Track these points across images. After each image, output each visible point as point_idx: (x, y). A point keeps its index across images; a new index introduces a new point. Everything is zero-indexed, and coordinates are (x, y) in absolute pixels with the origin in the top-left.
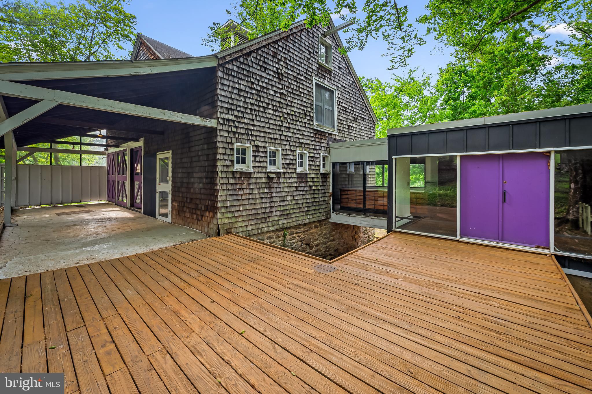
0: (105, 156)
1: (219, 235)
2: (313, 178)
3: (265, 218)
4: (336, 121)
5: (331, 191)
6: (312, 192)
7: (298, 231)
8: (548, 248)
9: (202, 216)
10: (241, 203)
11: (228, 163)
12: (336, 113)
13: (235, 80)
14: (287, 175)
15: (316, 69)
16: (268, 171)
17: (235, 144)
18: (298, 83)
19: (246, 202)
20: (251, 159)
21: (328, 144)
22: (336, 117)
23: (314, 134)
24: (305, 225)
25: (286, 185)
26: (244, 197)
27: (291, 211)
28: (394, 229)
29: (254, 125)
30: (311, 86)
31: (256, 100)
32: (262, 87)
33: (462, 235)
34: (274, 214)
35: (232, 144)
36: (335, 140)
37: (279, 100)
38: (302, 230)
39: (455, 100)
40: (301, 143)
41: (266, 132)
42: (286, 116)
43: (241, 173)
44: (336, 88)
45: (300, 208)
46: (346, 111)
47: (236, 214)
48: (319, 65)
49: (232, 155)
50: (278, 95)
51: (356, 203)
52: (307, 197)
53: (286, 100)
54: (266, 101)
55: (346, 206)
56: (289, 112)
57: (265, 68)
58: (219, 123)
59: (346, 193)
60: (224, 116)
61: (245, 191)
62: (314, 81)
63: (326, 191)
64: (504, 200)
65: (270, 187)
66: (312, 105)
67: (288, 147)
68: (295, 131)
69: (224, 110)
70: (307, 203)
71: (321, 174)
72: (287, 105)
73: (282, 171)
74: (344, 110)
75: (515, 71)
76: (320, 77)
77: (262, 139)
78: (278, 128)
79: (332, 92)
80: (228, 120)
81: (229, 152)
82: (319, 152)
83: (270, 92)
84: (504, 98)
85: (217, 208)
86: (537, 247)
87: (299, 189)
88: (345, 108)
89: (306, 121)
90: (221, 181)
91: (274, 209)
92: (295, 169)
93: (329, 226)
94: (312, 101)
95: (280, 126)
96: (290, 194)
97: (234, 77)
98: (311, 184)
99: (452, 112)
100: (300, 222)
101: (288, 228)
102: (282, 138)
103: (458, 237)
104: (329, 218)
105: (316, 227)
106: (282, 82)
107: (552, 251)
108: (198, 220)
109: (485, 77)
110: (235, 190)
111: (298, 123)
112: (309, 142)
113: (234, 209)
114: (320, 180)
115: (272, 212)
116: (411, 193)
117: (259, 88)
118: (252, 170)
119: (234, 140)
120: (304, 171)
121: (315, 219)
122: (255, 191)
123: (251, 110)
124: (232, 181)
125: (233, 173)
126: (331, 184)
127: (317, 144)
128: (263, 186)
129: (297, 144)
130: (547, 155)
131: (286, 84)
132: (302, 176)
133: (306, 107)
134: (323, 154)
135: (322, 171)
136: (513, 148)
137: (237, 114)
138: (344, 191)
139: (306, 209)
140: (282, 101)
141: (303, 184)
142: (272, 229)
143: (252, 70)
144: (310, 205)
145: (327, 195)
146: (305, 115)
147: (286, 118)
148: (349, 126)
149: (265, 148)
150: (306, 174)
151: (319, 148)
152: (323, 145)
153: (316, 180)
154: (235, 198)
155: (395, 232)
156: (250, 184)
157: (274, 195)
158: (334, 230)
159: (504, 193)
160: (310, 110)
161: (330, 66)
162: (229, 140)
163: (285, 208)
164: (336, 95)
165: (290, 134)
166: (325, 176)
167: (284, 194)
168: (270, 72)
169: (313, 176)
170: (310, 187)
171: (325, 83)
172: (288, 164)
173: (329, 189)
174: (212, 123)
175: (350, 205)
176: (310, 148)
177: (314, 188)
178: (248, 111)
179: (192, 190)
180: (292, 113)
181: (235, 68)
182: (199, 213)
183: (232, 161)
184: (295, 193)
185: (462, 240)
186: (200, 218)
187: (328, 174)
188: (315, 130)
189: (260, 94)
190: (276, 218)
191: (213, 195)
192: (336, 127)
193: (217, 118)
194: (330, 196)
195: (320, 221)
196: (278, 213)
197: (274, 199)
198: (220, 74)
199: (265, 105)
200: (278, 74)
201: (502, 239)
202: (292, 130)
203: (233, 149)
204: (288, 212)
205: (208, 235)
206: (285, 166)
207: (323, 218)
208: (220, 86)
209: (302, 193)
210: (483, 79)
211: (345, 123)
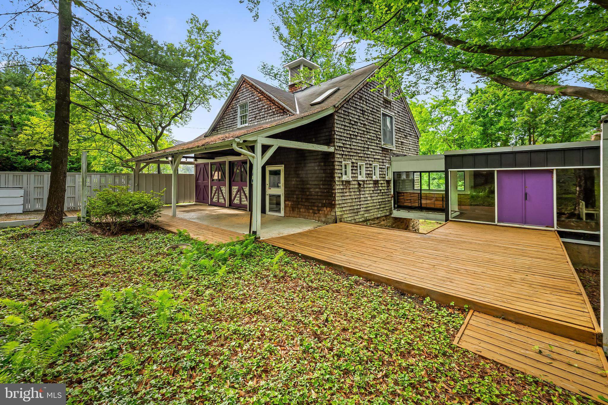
0: (193, 166)
1: (336, 222)
2: (382, 184)
3: (357, 212)
4: (394, 139)
5: (392, 193)
6: (381, 194)
7: (374, 222)
8: (553, 227)
9: (319, 210)
10: (346, 201)
11: (340, 175)
12: (394, 133)
13: (342, 120)
14: (368, 182)
15: (382, 102)
16: (359, 179)
17: (343, 162)
18: (372, 115)
19: (348, 201)
20: (351, 172)
21: (390, 158)
22: (394, 136)
23: (382, 151)
24: (378, 218)
25: (368, 189)
26: (347, 198)
27: (371, 208)
28: (450, 219)
29: (351, 149)
30: (379, 116)
31: (352, 131)
32: (355, 122)
33: (498, 221)
34: (362, 209)
35: (341, 162)
36: (394, 154)
37: (363, 129)
38: (376, 222)
39: (484, 117)
40: (375, 158)
41: (357, 153)
42: (367, 139)
43: (346, 181)
44: (394, 114)
45: (375, 206)
46: (400, 131)
47: (344, 209)
48: (384, 99)
49: (342, 170)
50: (362, 126)
51: (411, 202)
52: (379, 197)
53: (366, 128)
54: (357, 131)
55: (402, 205)
56: (368, 137)
57: (356, 108)
58: (335, 149)
59: (403, 194)
60: (338, 144)
61: (348, 194)
62: (382, 111)
63: (389, 193)
64: (526, 199)
65: (360, 191)
66: (380, 129)
67: (368, 162)
68: (372, 150)
69: (338, 141)
70: (379, 202)
71: (386, 181)
72: (367, 132)
73: (366, 179)
74: (399, 130)
75: (534, 98)
76: (385, 108)
77: (355, 158)
78: (363, 149)
79: (391, 118)
80: (340, 147)
81: (340, 168)
82: (385, 164)
83: (359, 124)
84: (526, 118)
85: (335, 205)
86: (547, 227)
87: (375, 192)
88: (400, 128)
89: (377, 142)
90: (337, 187)
91: (362, 206)
92: (372, 177)
93: (391, 220)
94: (380, 126)
95: (364, 147)
96: (370, 195)
97: (342, 117)
98: (381, 188)
99: (482, 128)
100: (375, 216)
101: (369, 220)
102: (365, 156)
103: (496, 223)
104: (391, 214)
105: (384, 220)
106: (365, 116)
107: (555, 228)
108: (315, 213)
109: (509, 100)
110: (343, 193)
111: (373, 144)
112: (379, 157)
113: (343, 206)
114: (386, 185)
115: (360, 208)
116: (459, 194)
117: (353, 123)
118: (351, 179)
119: (342, 160)
120: (377, 179)
121: (383, 215)
122: (353, 194)
123: (350, 138)
124: (342, 187)
125: (342, 181)
126: (392, 188)
127: (384, 158)
128: (356, 190)
129: (373, 160)
130: (551, 171)
131: (367, 117)
132: (376, 182)
133: (377, 131)
134: (387, 165)
135: (387, 178)
136: (531, 167)
137: (344, 142)
138: (401, 193)
139: (378, 207)
140: (365, 130)
141: (376, 189)
142: (361, 220)
143: (350, 111)
144: (381, 203)
145: (390, 196)
146: (377, 137)
147: (367, 141)
148: (402, 142)
149: (357, 163)
150: (378, 181)
151: (385, 161)
152: (387, 159)
153: (383, 185)
154: (343, 198)
155: (451, 221)
156: (350, 189)
157: (362, 196)
158: (394, 223)
159: (526, 194)
160: (379, 133)
161: (390, 98)
162: (340, 160)
163: (367, 206)
164: (394, 120)
165: (369, 153)
166: (388, 182)
167: (367, 196)
168: (358, 111)
169: (382, 182)
170: (380, 190)
171: (387, 112)
172: (368, 174)
173: (391, 192)
174: (332, 149)
175: (405, 204)
176: (380, 162)
177: (383, 191)
178: (349, 139)
179: (308, 193)
180: (370, 137)
181: (343, 112)
182: (316, 208)
183: (341, 174)
184: (373, 195)
185: (499, 224)
186: (317, 212)
187: (390, 181)
188: (382, 148)
189: (354, 126)
190: (362, 213)
191: (331, 196)
192: (394, 144)
193: (334, 146)
194: (391, 197)
195: (386, 216)
196: (364, 209)
197: (362, 199)
198: (336, 117)
199: (356, 134)
200: (363, 111)
201: (525, 223)
202: (370, 150)
203: (341, 166)
204: (369, 209)
205: (326, 223)
206: (367, 176)
207: (388, 214)
208: (336, 125)
209: (376, 195)
210: (507, 101)
211: (400, 140)
